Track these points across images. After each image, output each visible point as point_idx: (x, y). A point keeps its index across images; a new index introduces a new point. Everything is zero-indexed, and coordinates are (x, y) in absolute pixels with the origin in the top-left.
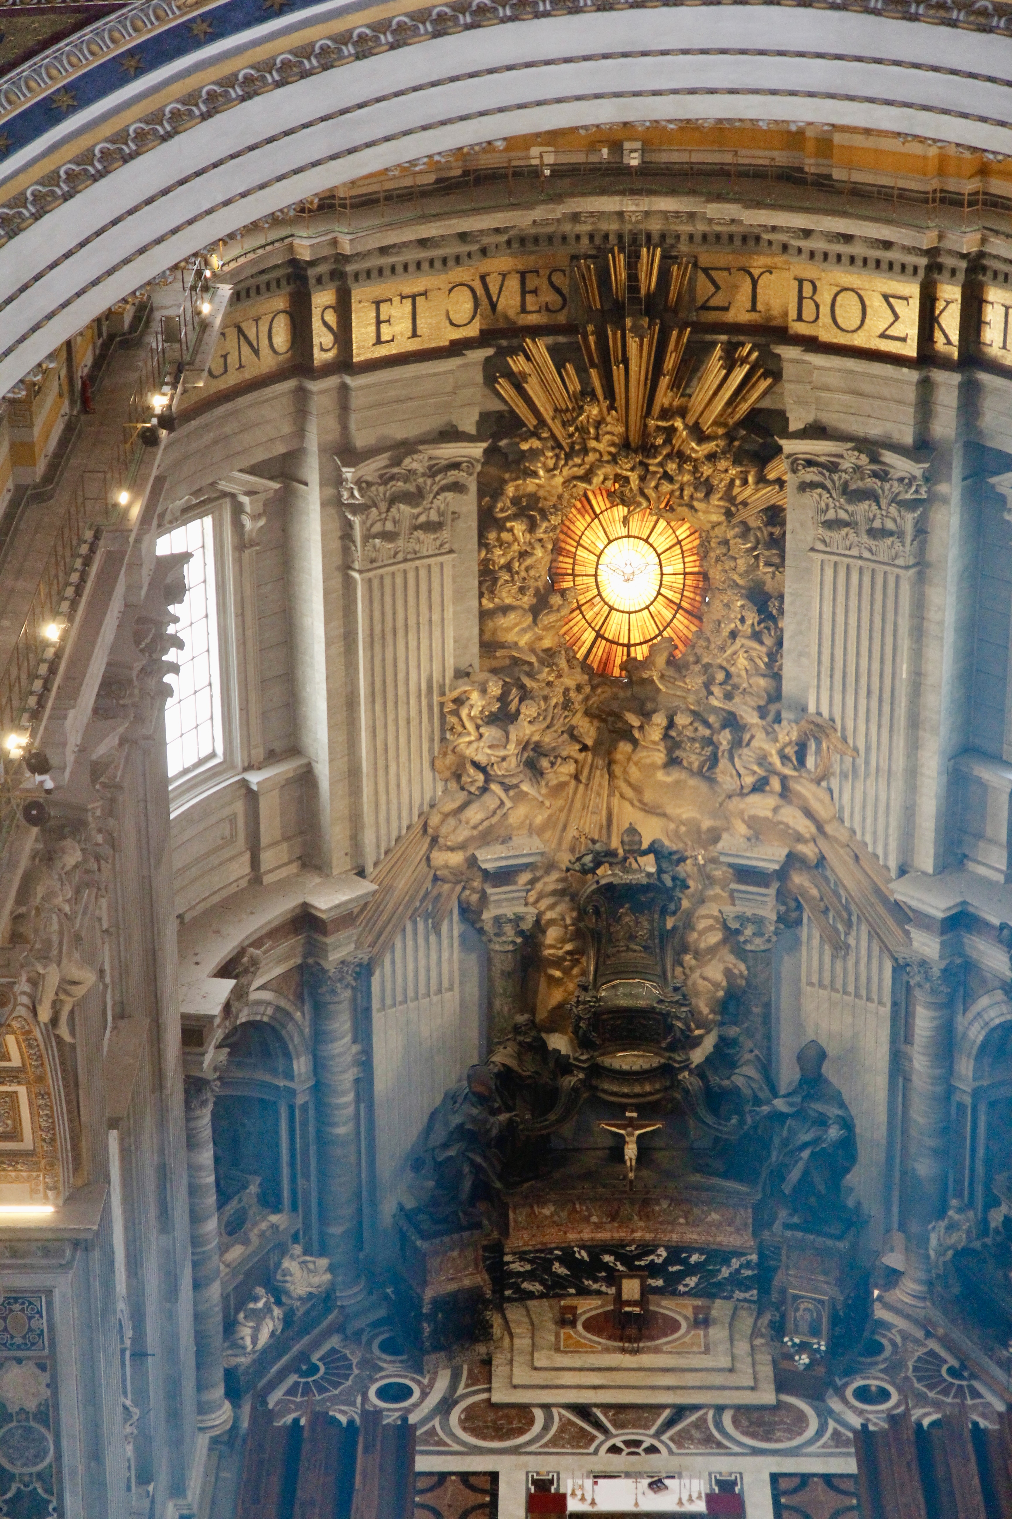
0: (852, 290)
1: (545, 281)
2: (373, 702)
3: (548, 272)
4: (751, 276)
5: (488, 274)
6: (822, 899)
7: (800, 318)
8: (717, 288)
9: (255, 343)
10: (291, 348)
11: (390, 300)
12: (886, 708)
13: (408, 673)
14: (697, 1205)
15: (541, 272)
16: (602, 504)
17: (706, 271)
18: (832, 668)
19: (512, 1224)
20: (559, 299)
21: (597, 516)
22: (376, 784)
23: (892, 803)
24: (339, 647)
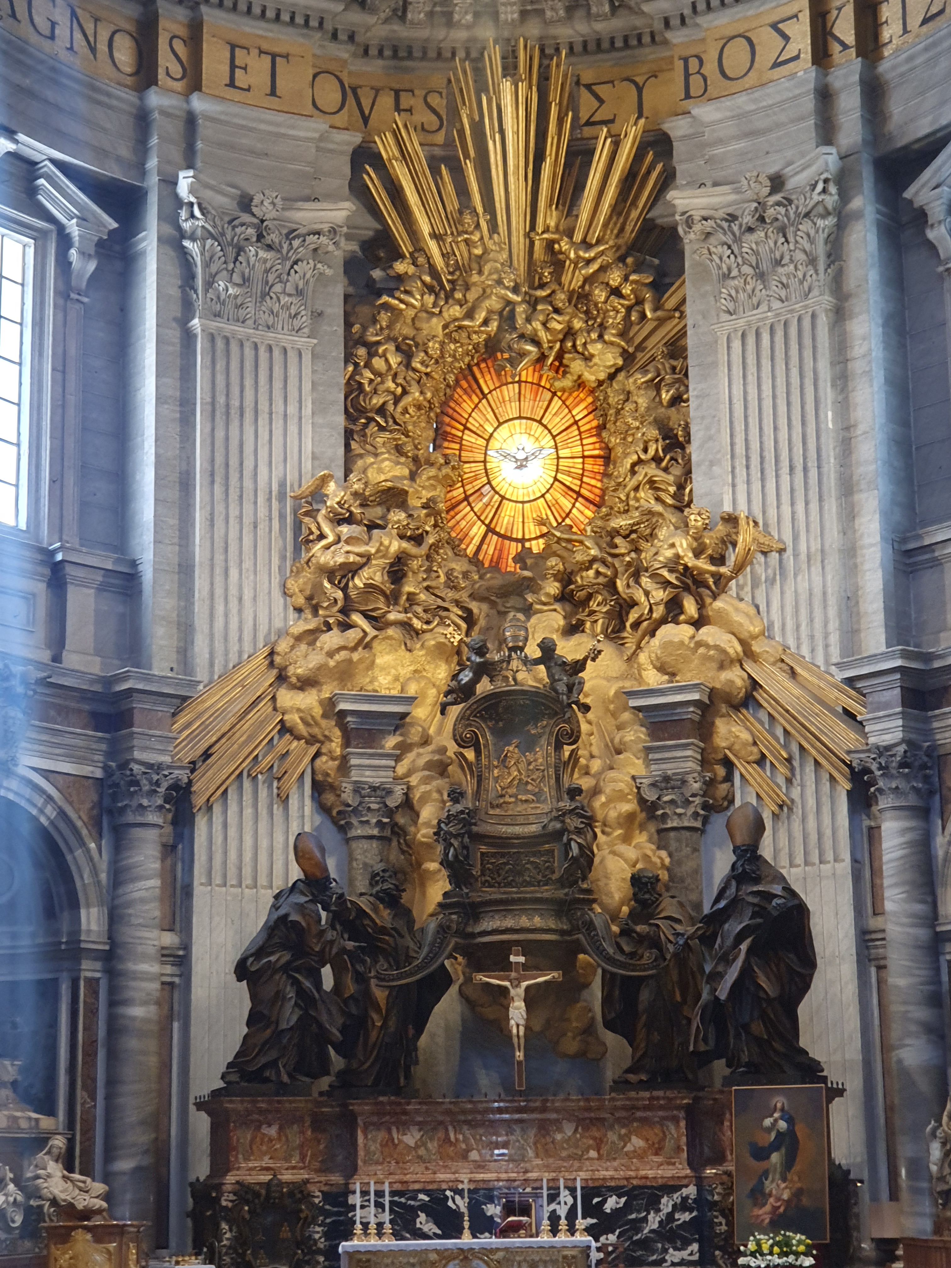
0: (739, 36)
1: (421, 101)
2: (213, 482)
3: (424, 93)
4: (636, 84)
5: (360, 87)
6: (755, 744)
7: (688, 96)
8: (601, 101)
9: (91, 39)
10: (136, 73)
11: (248, 49)
12: (813, 473)
13: (256, 466)
14: (612, 1127)
15: (417, 92)
16: (490, 383)
17: (588, 87)
18: (748, 458)
19: (361, 1153)
20: (434, 118)
21: (485, 396)
22: (212, 584)
23: (830, 591)
24: (172, 411)
